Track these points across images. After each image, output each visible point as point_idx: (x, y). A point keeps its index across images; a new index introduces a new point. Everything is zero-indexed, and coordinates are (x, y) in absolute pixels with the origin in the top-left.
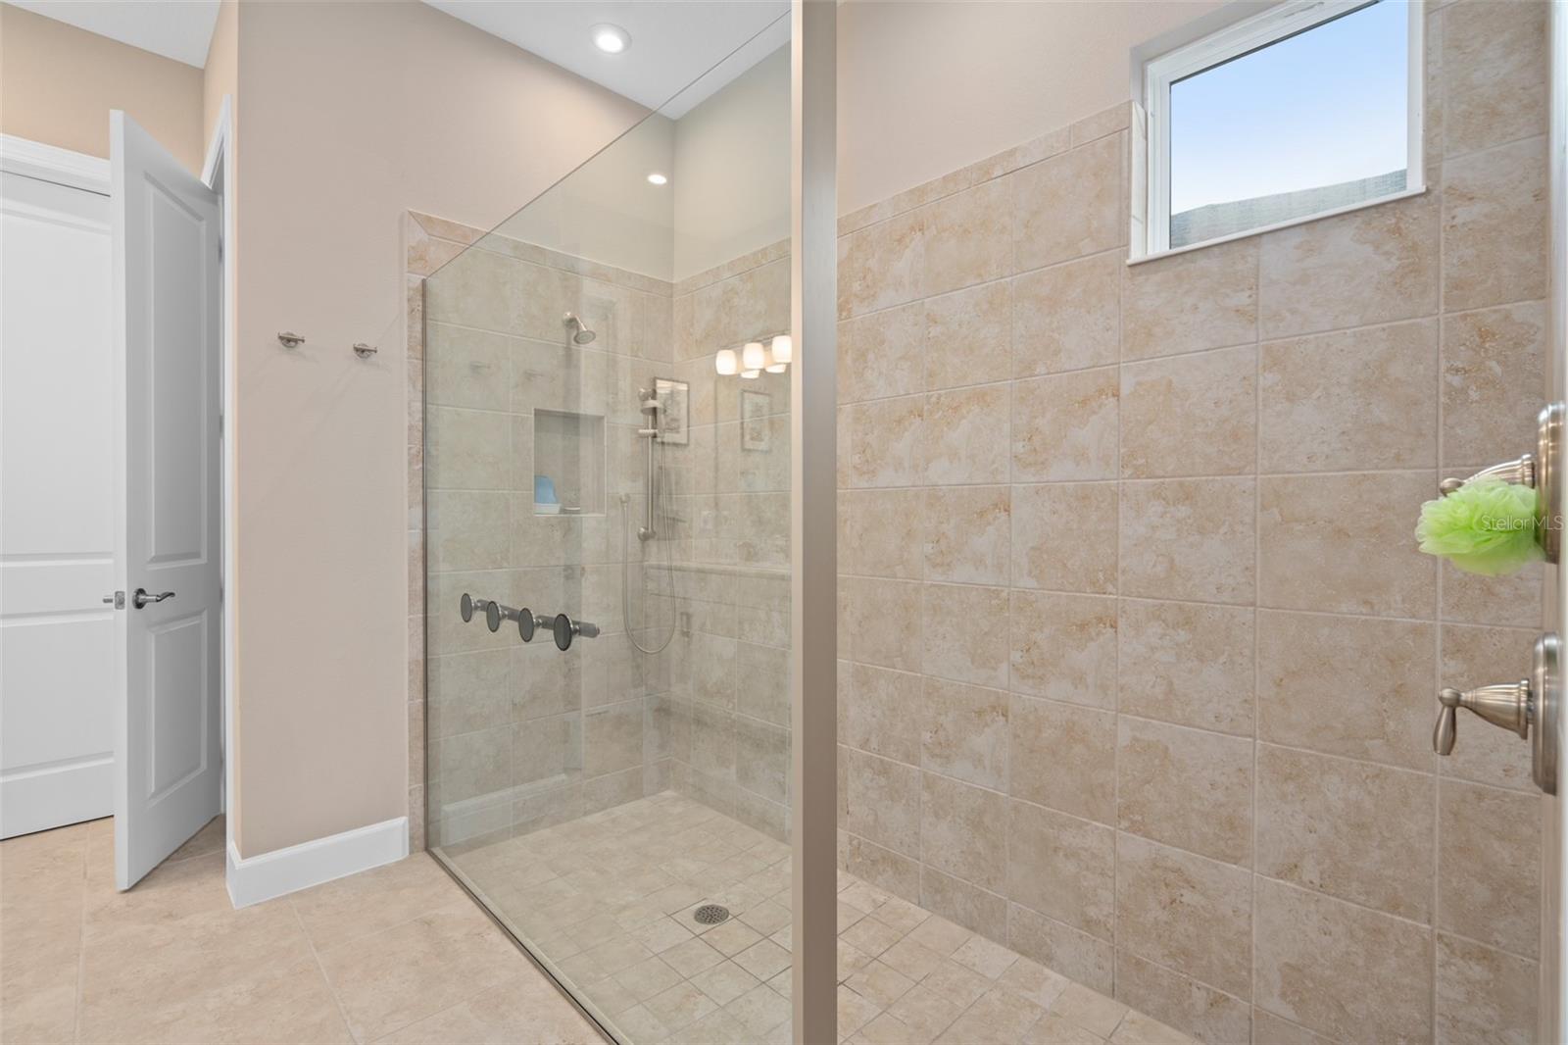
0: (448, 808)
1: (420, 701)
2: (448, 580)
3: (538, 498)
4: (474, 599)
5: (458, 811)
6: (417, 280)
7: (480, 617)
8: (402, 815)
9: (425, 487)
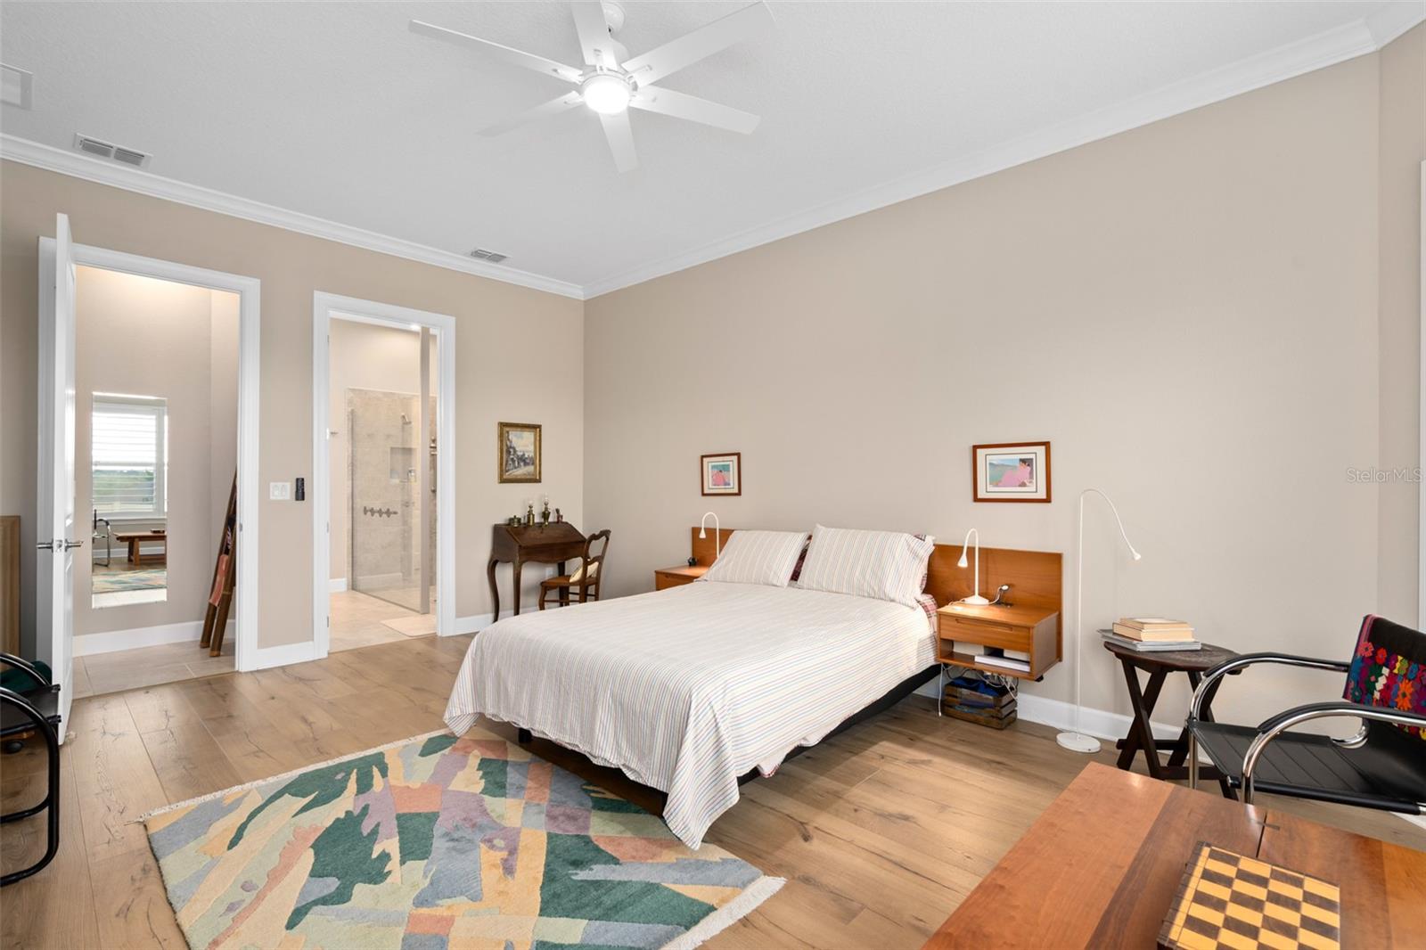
0: (360, 578)
1: (350, 542)
2: (360, 504)
3: (391, 477)
4: (367, 509)
5: (363, 580)
6: (350, 409)
7: (369, 513)
8: (343, 577)
9: (352, 474)
